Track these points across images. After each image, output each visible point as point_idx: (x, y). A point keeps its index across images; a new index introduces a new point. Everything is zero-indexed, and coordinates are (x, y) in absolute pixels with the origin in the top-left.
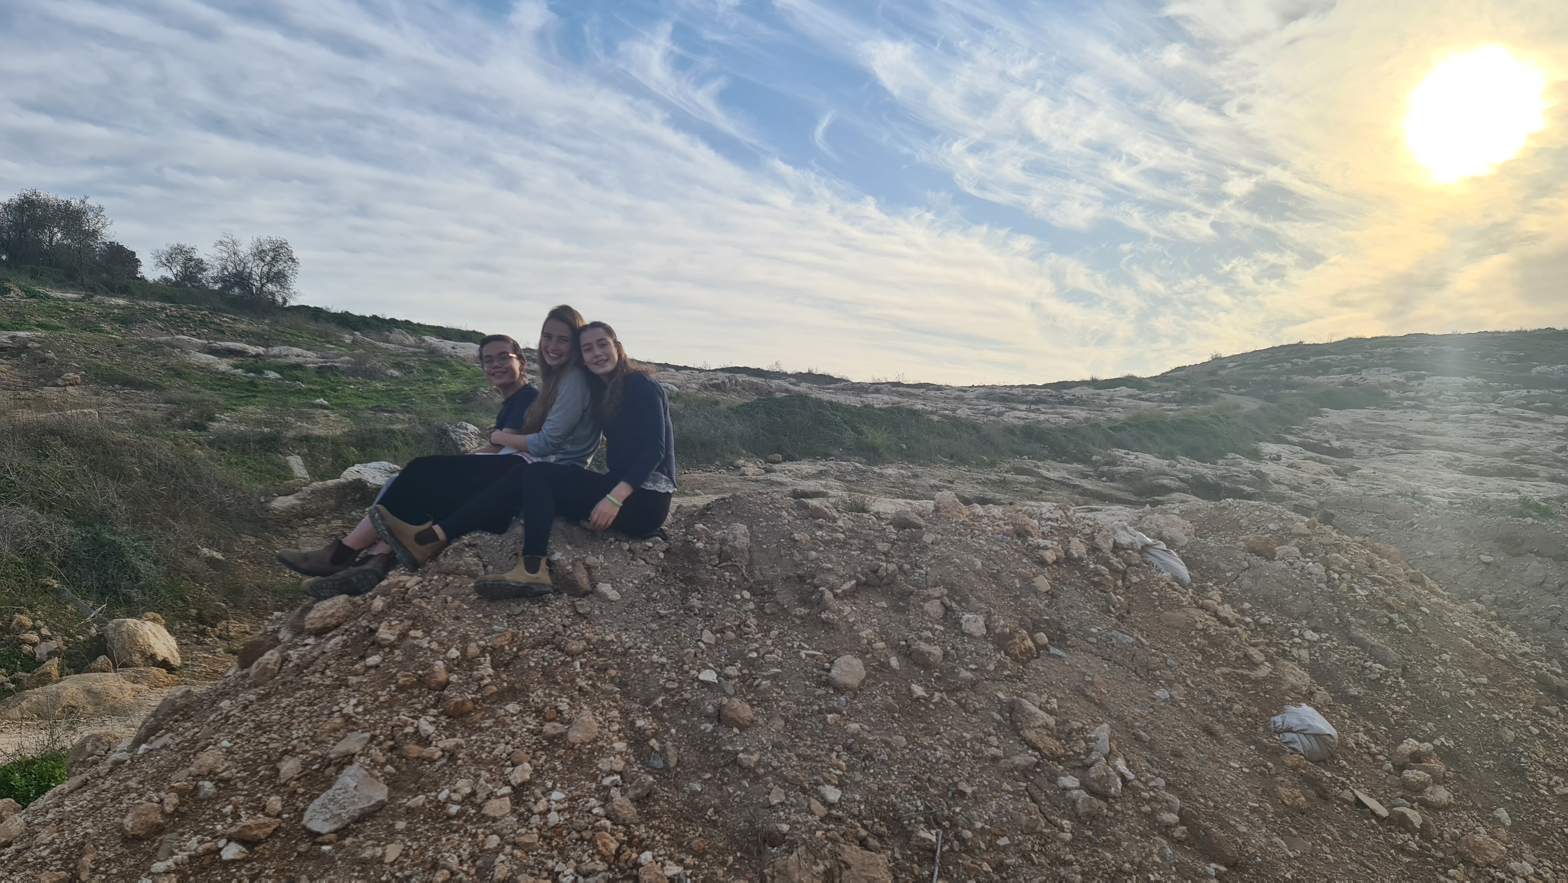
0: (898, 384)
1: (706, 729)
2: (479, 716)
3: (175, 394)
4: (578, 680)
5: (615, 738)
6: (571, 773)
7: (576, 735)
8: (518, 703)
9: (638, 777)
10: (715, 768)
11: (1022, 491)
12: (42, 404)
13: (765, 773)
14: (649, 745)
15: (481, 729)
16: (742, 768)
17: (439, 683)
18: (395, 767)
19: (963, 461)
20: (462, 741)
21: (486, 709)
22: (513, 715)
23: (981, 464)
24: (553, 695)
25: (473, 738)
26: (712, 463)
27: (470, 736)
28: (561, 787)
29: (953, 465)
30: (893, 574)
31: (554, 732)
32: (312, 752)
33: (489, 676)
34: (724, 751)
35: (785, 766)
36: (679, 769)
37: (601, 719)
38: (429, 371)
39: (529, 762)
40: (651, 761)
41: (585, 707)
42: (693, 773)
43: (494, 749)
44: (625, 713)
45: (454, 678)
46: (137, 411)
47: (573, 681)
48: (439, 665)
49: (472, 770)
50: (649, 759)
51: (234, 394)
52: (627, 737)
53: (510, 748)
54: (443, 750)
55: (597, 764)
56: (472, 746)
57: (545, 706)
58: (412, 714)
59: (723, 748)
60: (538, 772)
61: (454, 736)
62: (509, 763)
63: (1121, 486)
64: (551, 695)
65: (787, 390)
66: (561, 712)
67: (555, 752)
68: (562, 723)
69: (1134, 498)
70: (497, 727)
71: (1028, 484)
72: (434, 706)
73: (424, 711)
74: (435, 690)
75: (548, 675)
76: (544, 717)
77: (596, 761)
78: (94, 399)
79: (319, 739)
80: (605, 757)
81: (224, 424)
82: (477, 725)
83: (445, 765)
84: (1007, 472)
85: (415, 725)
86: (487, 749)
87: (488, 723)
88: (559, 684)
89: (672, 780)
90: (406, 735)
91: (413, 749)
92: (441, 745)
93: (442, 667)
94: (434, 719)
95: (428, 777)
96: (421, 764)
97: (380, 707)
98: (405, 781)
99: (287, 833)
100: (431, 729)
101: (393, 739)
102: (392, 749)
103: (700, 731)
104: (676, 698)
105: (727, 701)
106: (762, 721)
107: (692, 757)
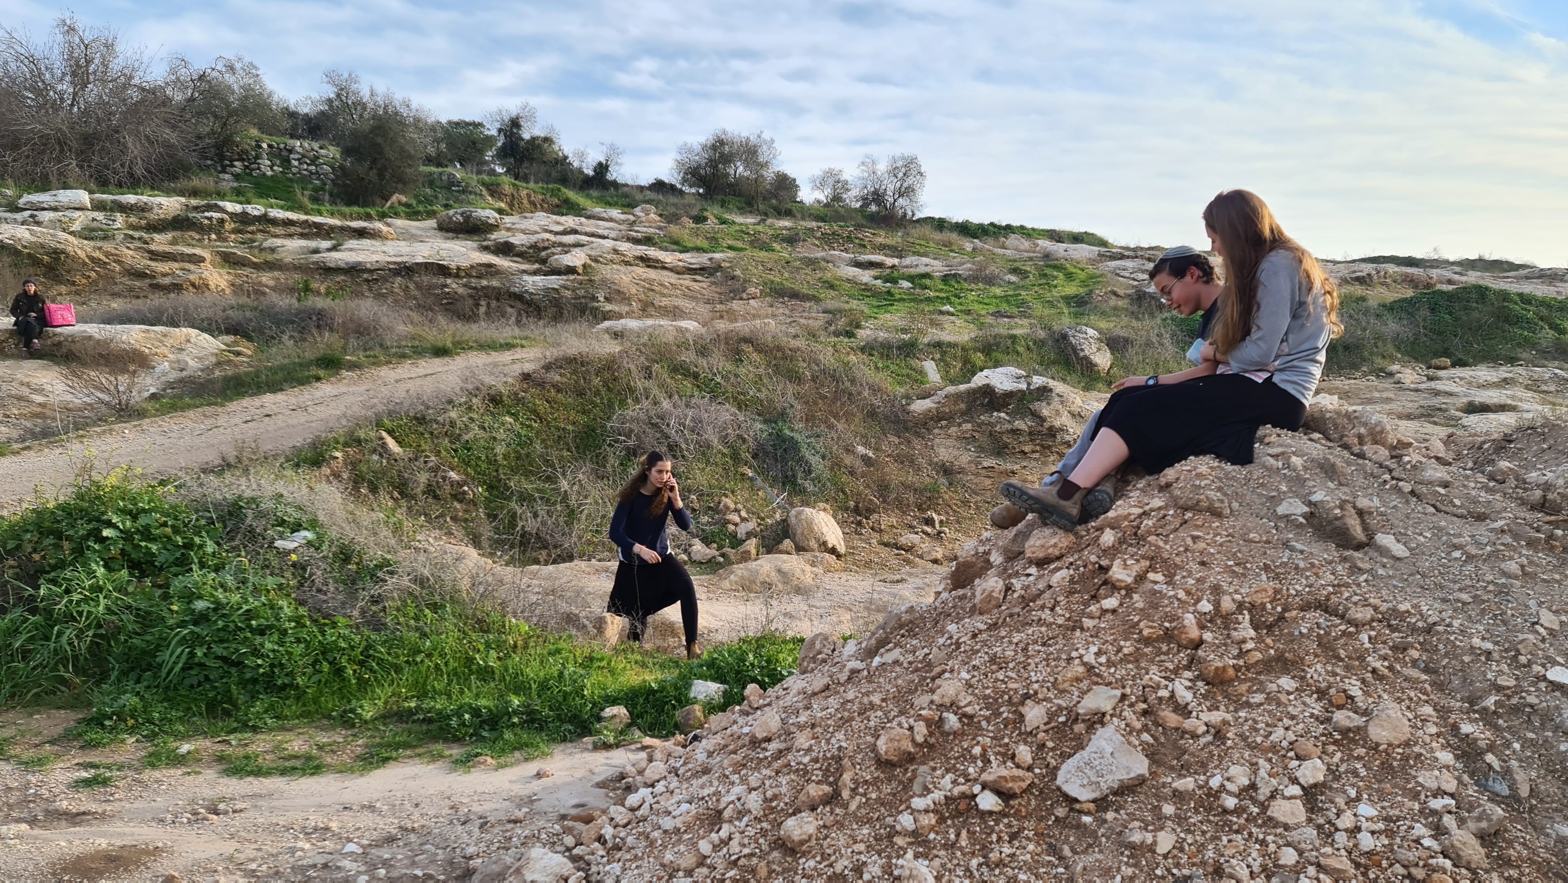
2: (1244, 687)
4: (1370, 659)
6: (1380, 782)
7: (1379, 733)
8: (1293, 678)
14: (1484, 761)
15: (1248, 704)
17: (1191, 641)
18: (1152, 736)
20: (1229, 717)
21: (1251, 680)
22: (1289, 693)
24: (1337, 675)
25: (1242, 714)
27: (1236, 711)
28: (1369, 800)
31: (1348, 723)
32: (1056, 701)
33: (1252, 639)
36: (1534, 802)
37: (1410, 716)
39: (1320, 758)
40: (1491, 783)
41: (1385, 696)
42: (1556, 810)
43: (1271, 733)
44: (1442, 712)
45: (1208, 636)
47: (1362, 658)
48: (1190, 619)
49: (1246, 755)
50: (1487, 780)
52: (1451, 746)
53: (1291, 736)
54: (1206, 725)
55: (1415, 777)
56: (1242, 725)
57: (1330, 687)
58: (1163, 674)
60: (1332, 772)
61: (1217, 708)
62: (1291, 754)
64: (1335, 674)
66: (1352, 698)
67: (1352, 750)
68: (1356, 712)
70: (1269, 704)
72: (1188, 668)
73: (1176, 671)
74: (1187, 648)
75: (1327, 647)
76: (1330, 701)
78: (770, 310)
79: (1061, 687)
82: (1244, 699)
83: (1211, 743)
85: (1170, 689)
86: (1262, 732)
87: (1258, 698)
88: (1342, 660)
90: (1160, 699)
91: (1171, 718)
92: (1206, 717)
93: (1194, 621)
94: (1190, 684)
95: (1193, 755)
96: (1182, 738)
97: (1125, 660)
98: (1165, 755)
99: (1041, 791)
100: (1188, 696)
101: (1145, 701)
102: (1145, 713)
103: (1559, 753)
104: (1514, 701)
107: (1551, 788)
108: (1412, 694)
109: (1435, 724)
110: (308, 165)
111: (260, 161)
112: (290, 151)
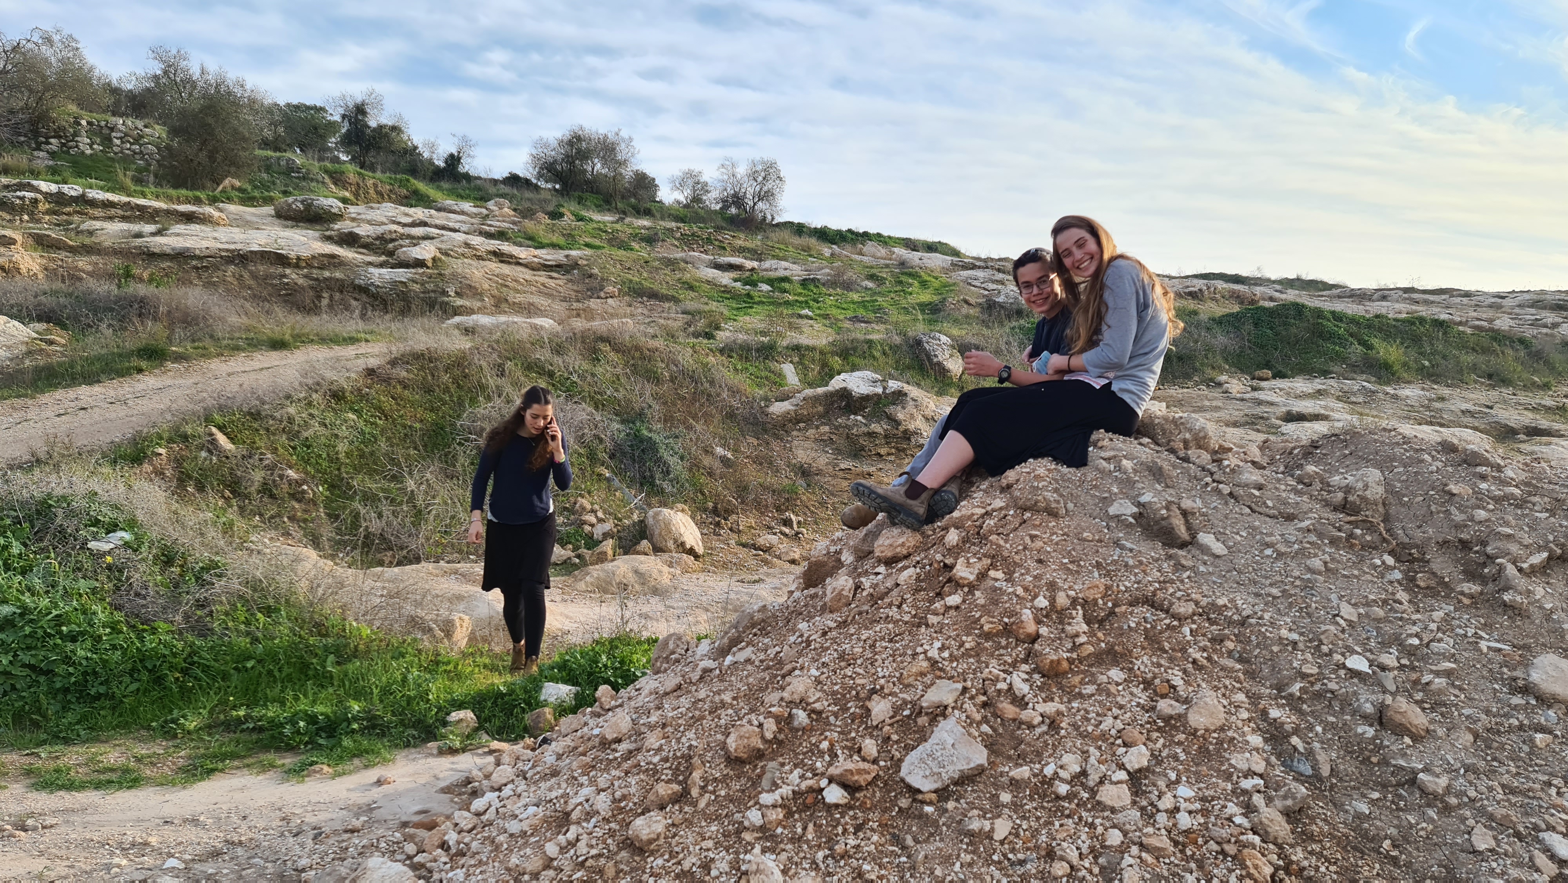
1: (1364, 733)
2: (1077, 679)
3: (691, 305)
4: (1191, 650)
5: (1246, 729)
6: (1197, 765)
7: (1198, 719)
8: (1122, 670)
9: (1285, 784)
10: (1384, 786)
12: (590, 315)
13: (1459, 804)
14: (1290, 744)
15: (1080, 695)
16: (1424, 792)
17: (1029, 635)
18: (991, 727)
20: (1062, 708)
21: (1084, 672)
22: (1118, 684)
24: (1161, 666)
25: (1075, 705)
27: (1069, 702)
28: (1188, 782)
31: (1170, 711)
32: (901, 695)
33: (1084, 633)
34: (1395, 766)
35: (1488, 799)
36: (1334, 781)
37: (1225, 702)
39: (1145, 744)
40: (1295, 764)
41: (1204, 686)
42: (1354, 788)
43: (1101, 722)
44: (1255, 699)
45: (1044, 631)
46: (662, 321)
47: (1184, 650)
48: (1027, 615)
49: (1078, 743)
50: (1292, 761)
51: (734, 305)
52: (1260, 729)
53: (1119, 725)
54: (1042, 715)
55: (1228, 760)
56: (1075, 715)
57: (1155, 678)
58: (1002, 667)
59: (1393, 762)
60: (1155, 757)
61: (1052, 700)
62: (1119, 741)
64: (1159, 665)
66: (1174, 687)
67: (1173, 736)
68: (1177, 701)
70: (1100, 695)
72: (1025, 661)
73: (1014, 665)
74: (1024, 642)
75: (1153, 640)
76: (1155, 691)
77: (1227, 756)
78: (628, 310)
79: (906, 682)
80: (1238, 752)
81: (728, 334)
82: (1077, 690)
83: (1046, 733)
85: (1008, 681)
86: (1093, 721)
87: (1090, 689)
88: (1166, 652)
89: (1327, 793)
90: (999, 691)
91: (1009, 709)
92: (1042, 708)
93: (1031, 616)
94: (1026, 677)
95: (1029, 744)
96: (1019, 728)
97: (967, 654)
98: (1003, 745)
99: (886, 783)
100: (1025, 688)
101: (985, 694)
102: (985, 705)
103: (1357, 735)
104: (1317, 687)
105: (1389, 700)
106: (1441, 732)
107: (1348, 767)
108: (1227, 682)
109: (1248, 710)
110: (131, 144)
111: (79, 139)
112: (112, 129)
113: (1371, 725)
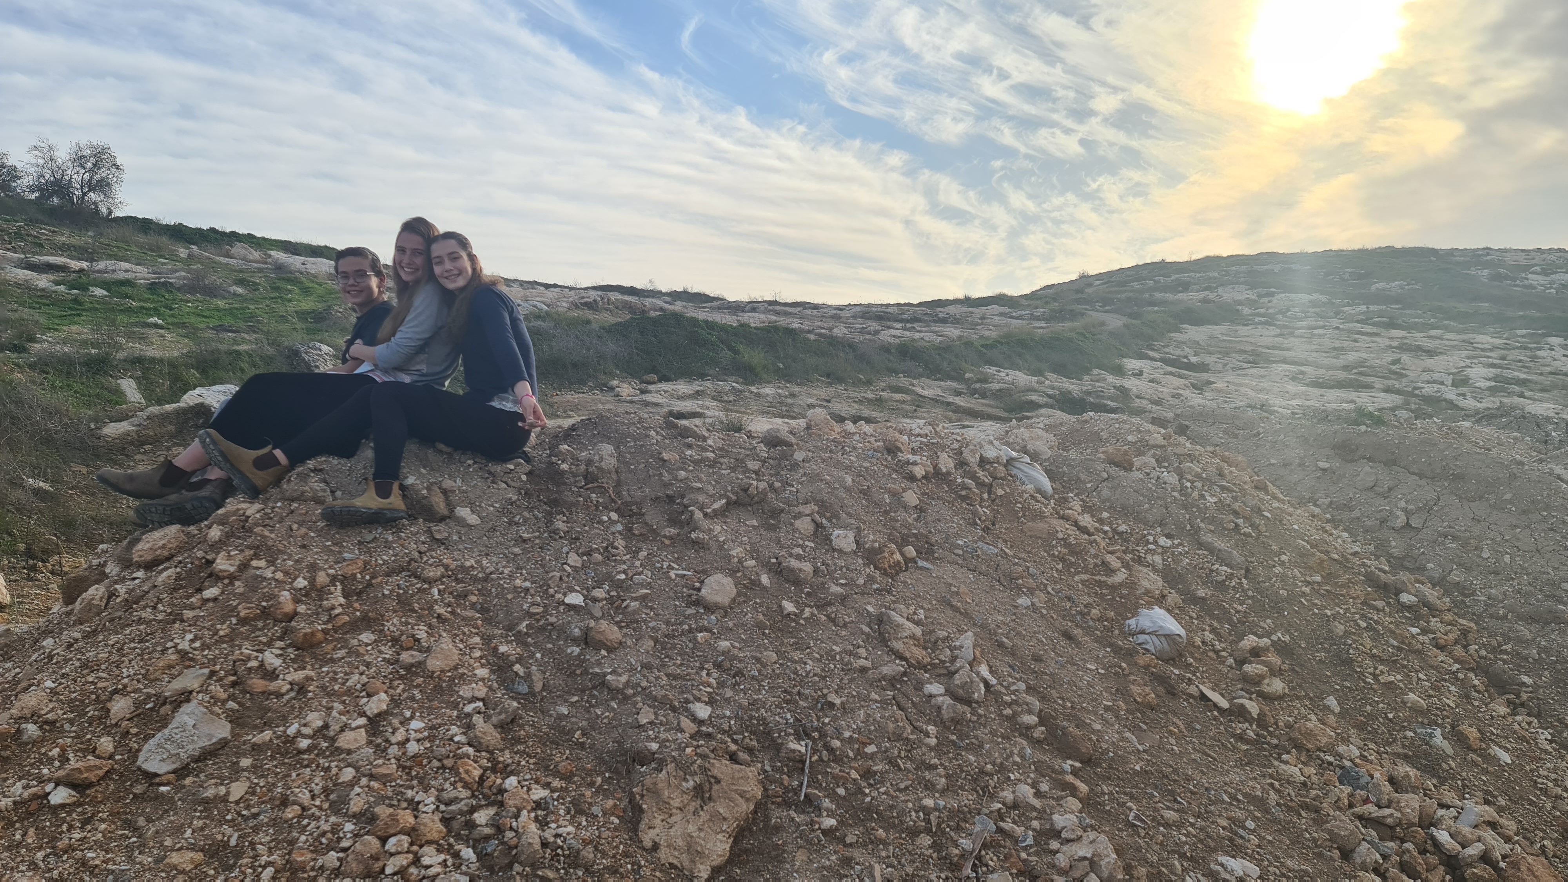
0: (775, 303)
1: (573, 652)
2: (330, 647)
4: (436, 607)
5: (477, 665)
6: (430, 701)
7: (434, 664)
8: (373, 632)
9: (501, 703)
10: (583, 691)
11: (898, 409)
13: (634, 694)
14: (512, 671)
15: (333, 660)
16: (610, 689)
17: (286, 614)
18: (238, 703)
19: (840, 380)
20: (312, 673)
21: (338, 640)
22: (367, 645)
23: (857, 383)
24: (409, 623)
25: (325, 669)
26: (585, 384)
27: (321, 668)
28: (420, 716)
29: (830, 384)
30: (764, 492)
31: (411, 660)
32: (145, 691)
33: (341, 605)
34: (592, 673)
35: (655, 686)
36: (545, 694)
37: (461, 646)
38: (277, 289)
39: (386, 692)
40: (515, 686)
41: (445, 635)
42: (560, 696)
43: (348, 680)
44: (487, 640)
45: (301, 608)
47: (431, 608)
48: (285, 596)
49: (324, 703)
50: (513, 684)
52: (489, 664)
53: (364, 679)
54: (291, 684)
55: (457, 692)
56: (324, 678)
57: (402, 634)
58: (256, 647)
59: (591, 671)
60: (395, 702)
61: (304, 668)
62: (364, 693)
63: (992, 403)
64: (407, 624)
65: (661, 309)
66: (418, 640)
67: (413, 681)
68: (420, 651)
69: (1004, 415)
70: (350, 657)
71: (903, 402)
72: (281, 638)
73: (269, 644)
74: (281, 622)
75: (404, 603)
76: (401, 646)
77: (457, 689)
79: (152, 677)
80: (466, 684)
81: (46, 345)
82: (329, 656)
83: (294, 698)
84: (883, 390)
85: (260, 659)
86: (340, 680)
87: (341, 653)
88: (416, 612)
89: (538, 705)
90: (250, 669)
91: (258, 684)
92: (289, 678)
93: (289, 597)
94: (280, 652)
95: (276, 711)
96: (267, 699)
97: (221, 640)
98: (249, 717)
99: (121, 775)
100: (277, 662)
101: (235, 674)
102: (234, 684)
103: (567, 655)
104: (541, 623)
105: (592, 623)
106: (629, 643)
107: (558, 681)
108: (466, 630)
109: (481, 649)
113: (578, 646)
